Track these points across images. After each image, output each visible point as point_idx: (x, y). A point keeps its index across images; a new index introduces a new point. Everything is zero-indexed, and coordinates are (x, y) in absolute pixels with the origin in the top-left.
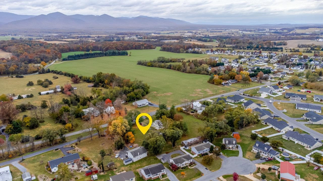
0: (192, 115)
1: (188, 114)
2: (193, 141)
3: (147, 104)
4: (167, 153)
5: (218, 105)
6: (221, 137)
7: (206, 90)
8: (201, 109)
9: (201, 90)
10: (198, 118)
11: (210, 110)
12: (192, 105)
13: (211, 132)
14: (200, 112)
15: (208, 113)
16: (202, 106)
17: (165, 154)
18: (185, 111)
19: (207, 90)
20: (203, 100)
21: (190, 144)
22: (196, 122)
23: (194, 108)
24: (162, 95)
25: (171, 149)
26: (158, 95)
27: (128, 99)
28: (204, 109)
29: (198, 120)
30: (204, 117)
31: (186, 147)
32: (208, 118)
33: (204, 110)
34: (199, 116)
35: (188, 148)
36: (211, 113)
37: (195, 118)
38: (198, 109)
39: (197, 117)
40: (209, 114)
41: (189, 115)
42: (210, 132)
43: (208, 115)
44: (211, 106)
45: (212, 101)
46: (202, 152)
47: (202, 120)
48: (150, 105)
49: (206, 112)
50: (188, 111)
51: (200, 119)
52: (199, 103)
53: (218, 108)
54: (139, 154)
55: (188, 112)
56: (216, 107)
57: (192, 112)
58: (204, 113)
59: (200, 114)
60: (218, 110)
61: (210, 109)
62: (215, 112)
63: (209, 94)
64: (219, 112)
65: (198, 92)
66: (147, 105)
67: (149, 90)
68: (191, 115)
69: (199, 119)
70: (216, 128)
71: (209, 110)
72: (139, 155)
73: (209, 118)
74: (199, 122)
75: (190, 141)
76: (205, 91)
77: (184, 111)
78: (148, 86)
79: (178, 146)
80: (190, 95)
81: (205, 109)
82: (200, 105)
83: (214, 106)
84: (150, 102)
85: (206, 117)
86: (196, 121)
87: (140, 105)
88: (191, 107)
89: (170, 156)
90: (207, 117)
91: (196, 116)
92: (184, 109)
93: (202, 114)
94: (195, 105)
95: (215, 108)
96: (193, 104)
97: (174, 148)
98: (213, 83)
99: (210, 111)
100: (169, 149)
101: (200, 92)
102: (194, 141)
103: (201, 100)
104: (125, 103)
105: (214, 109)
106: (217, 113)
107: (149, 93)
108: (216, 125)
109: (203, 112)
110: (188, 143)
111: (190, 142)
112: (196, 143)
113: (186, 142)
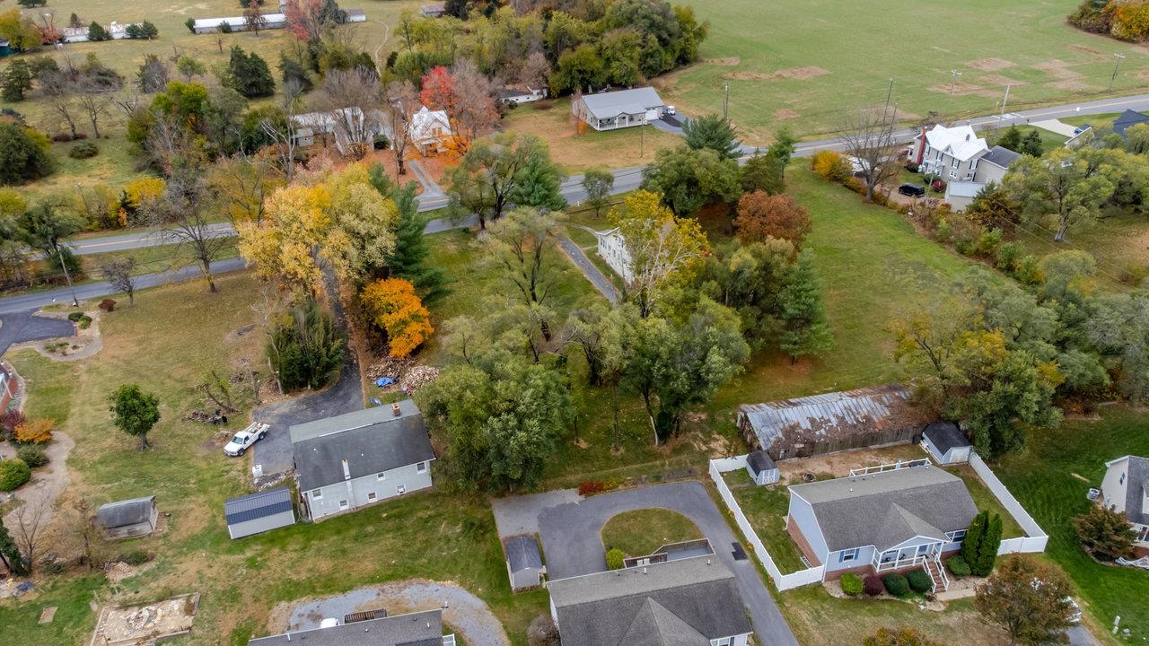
0: (904, 211)
1: (878, 201)
2: (834, 422)
3: (653, 115)
4: (588, 489)
5: (1119, 151)
6: (1096, 418)
7: (1044, 65)
8: (974, 178)
9: (1008, 64)
10: (933, 237)
11: (1041, 189)
12: (919, 143)
13: (1007, 379)
14: (961, 194)
15: (1019, 208)
16: (987, 156)
17: (573, 497)
18: (859, 175)
19: (1057, 65)
20: (1007, 119)
21: (804, 446)
22: (909, 264)
23: (931, 166)
24: (763, 76)
25: (636, 460)
26: (740, 76)
27: (557, 80)
28: (995, 174)
29: (937, 247)
30: (984, 235)
31: (757, 465)
32: (1009, 244)
33: (992, 185)
34: (943, 222)
35: (768, 478)
36: (1046, 211)
37: (912, 232)
38: (952, 173)
39: (935, 225)
40: (1024, 218)
41: (882, 210)
42: (997, 385)
43: (1016, 221)
44: (1054, 162)
45: (1068, 130)
46: (870, 557)
47: (961, 251)
48: (664, 127)
49: (1008, 197)
50: (881, 178)
51: (950, 243)
52: (973, 136)
53: (1119, 175)
54: (347, 472)
55: (877, 188)
56: (1104, 167)
57: (907, 190)
58: (994, 209)
59: (959, 206)
60: (1108, 191)
61: (1044, 179)
62: (1083, 203)
63: (1061, 86)
64: (1111, 209)
65: (985, 74)
66: (650, 125)
67: (703, 46)
68: (894, 206)
69: (943, 240)
70: (1062, 345)
71: (1032, 188)
72: (353, 476)
73: (1020, 246)
74: (936, 267)
75: (812, 421)
76: (1038, 72)
77: (853, 180)
78: (700, 24)
79: (708, 439)
80: (933, 89)
81: (1005, 180)
82: (980, 145)
83: (1084, 156)
84: (672, 108)
85: (997, 232)
86: (916, 257)
87: (610, 121)
88: (913, 158)
89: (595, 526)
90: (1009, 235)
91: (923, 221)
92: (857, 164)
93: (976, 209)
94: (941, 148)
95: (1091, 169)
96: (925, 140)
97: (666, 449)
98: (1104, 30)
99: (1038, 195)
100: (622, 450)
101: (1006, 73)
102: (842, 420)
103: (994, 120)
104: (540, 100)
105: (1077, 179)
106: (1098, 212)
107: (696, 60)
108: (1073, 324)
109: (981, 197)
110: (791, 431)
111: (806, 425)
112: (860, 439)
113: (768, 422)
